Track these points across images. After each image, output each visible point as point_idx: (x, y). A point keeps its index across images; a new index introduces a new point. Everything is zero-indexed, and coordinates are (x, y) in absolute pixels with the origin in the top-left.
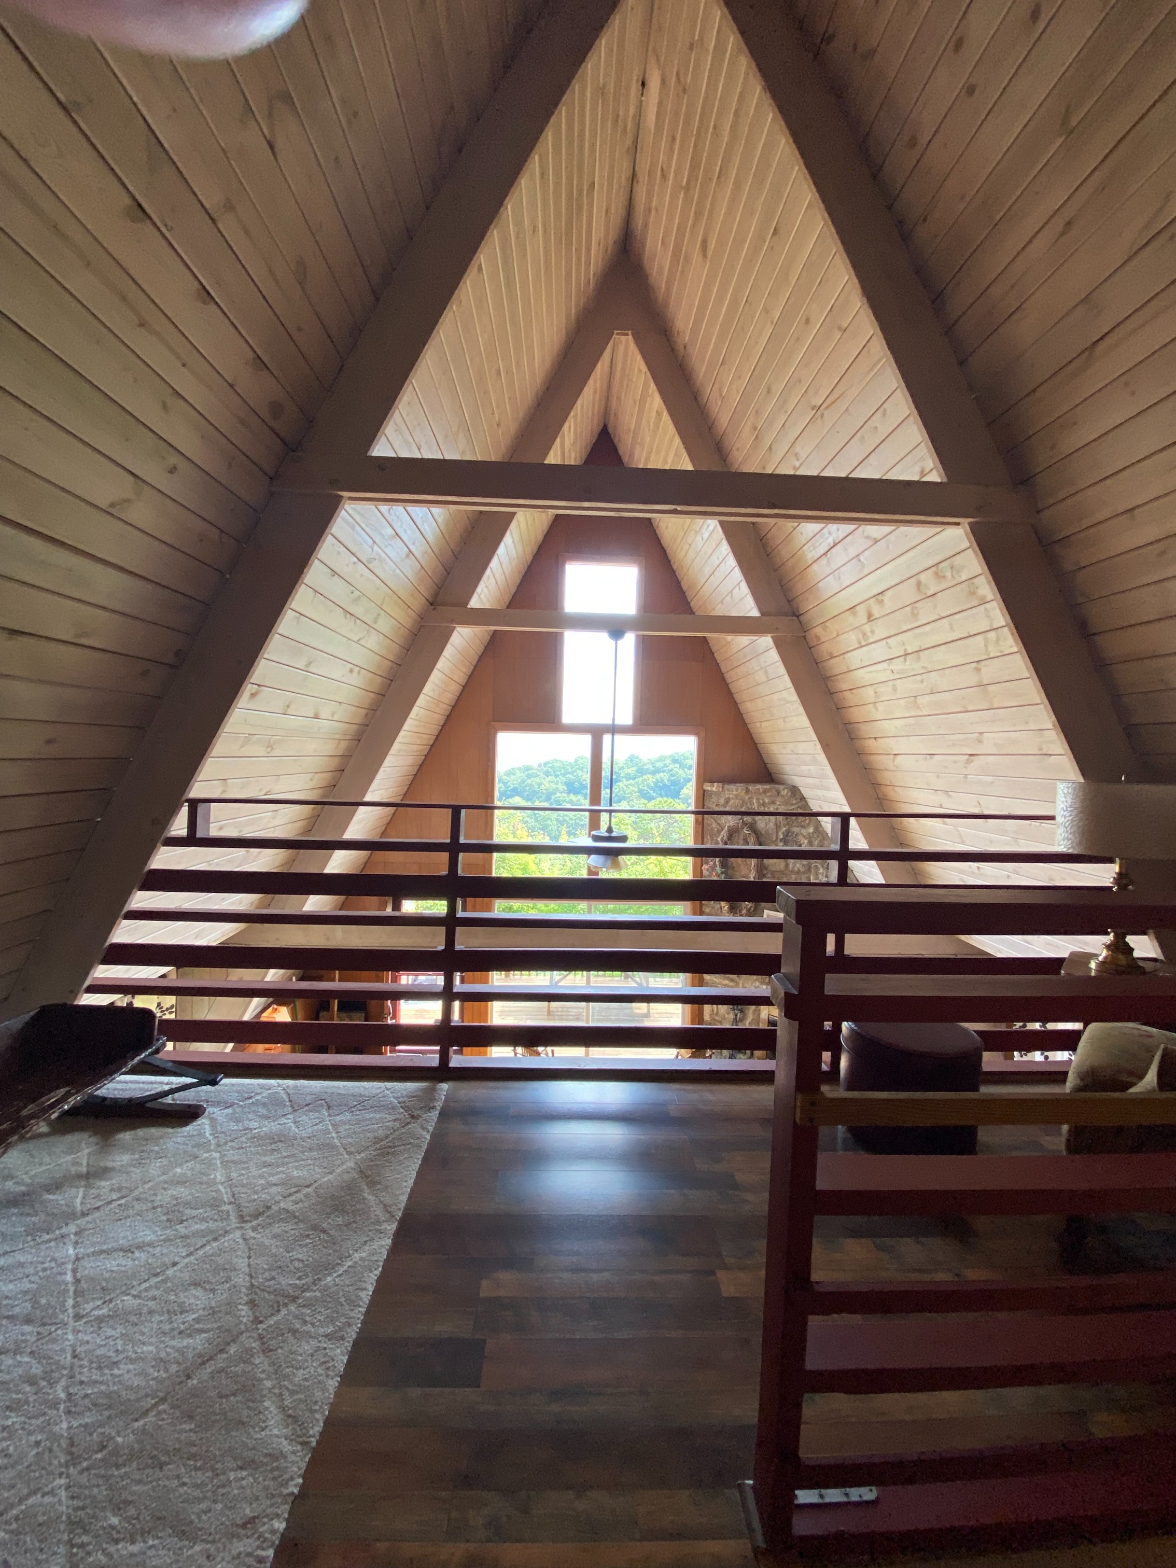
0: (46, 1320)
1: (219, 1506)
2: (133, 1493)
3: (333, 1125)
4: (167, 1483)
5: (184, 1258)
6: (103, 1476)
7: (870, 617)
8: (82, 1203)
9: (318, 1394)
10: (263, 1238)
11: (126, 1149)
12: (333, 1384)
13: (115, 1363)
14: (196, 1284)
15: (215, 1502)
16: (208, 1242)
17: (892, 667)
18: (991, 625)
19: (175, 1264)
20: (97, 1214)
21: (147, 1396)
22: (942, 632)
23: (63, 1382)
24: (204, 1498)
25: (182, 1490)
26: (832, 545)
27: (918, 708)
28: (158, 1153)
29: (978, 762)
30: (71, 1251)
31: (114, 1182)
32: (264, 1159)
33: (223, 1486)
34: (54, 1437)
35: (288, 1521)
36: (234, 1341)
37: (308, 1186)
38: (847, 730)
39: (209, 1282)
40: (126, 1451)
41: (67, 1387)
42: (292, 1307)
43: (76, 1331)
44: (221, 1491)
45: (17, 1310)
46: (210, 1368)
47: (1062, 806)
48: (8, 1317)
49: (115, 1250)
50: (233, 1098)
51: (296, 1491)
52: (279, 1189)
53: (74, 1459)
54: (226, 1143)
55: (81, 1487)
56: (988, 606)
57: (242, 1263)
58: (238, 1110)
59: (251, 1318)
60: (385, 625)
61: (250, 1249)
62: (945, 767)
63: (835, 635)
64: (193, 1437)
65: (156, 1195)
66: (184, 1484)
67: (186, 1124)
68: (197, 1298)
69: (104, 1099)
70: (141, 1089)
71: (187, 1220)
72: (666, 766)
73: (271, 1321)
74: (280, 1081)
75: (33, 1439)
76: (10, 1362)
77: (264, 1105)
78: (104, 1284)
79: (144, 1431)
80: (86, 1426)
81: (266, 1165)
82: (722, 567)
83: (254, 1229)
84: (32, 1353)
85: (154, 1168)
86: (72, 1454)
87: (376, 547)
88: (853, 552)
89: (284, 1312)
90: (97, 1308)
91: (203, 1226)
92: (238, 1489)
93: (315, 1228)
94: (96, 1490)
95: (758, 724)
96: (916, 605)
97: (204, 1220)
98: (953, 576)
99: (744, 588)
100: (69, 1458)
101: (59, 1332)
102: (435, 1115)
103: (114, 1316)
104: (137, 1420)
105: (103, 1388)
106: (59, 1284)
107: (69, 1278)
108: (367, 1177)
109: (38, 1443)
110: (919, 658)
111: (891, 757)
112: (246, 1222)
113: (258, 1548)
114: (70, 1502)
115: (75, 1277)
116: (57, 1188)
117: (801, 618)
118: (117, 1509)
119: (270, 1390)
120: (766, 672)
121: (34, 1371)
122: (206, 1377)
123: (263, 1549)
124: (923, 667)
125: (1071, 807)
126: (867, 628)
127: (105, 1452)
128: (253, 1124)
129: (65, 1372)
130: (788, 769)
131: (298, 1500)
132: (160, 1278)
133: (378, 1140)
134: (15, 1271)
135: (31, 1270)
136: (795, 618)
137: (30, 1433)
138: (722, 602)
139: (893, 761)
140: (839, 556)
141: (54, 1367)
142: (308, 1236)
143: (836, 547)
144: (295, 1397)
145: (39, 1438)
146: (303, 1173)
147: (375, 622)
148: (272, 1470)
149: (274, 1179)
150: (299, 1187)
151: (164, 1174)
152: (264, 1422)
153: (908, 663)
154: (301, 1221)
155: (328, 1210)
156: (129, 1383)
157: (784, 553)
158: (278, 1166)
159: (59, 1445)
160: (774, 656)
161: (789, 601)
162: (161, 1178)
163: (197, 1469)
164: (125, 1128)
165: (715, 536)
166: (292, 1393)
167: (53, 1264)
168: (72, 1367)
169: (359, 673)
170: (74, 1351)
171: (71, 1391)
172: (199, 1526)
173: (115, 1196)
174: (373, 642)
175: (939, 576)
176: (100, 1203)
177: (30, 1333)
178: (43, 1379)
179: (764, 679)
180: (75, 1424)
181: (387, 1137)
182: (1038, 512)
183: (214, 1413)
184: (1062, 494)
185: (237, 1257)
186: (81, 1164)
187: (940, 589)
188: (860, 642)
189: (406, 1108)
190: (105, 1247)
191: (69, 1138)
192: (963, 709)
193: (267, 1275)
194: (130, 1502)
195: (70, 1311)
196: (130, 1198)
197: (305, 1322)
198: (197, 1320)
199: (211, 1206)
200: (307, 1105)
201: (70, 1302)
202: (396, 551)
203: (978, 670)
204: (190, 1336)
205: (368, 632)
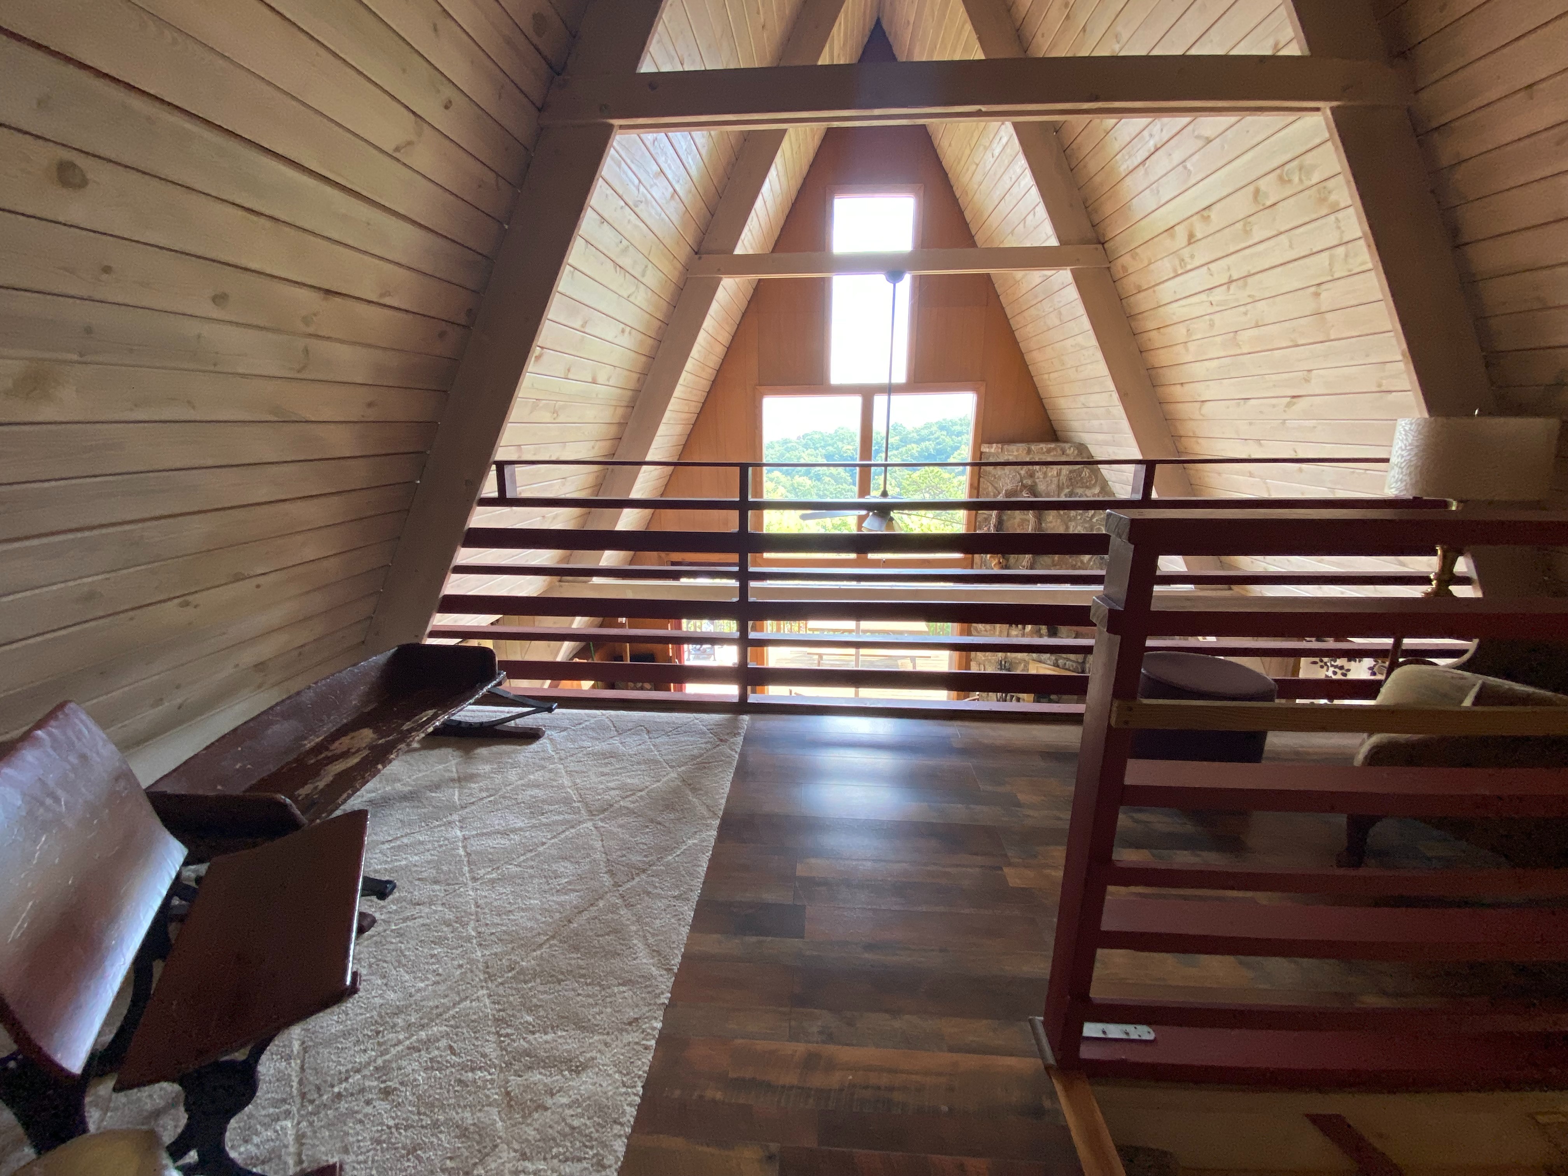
0: (450, 881)
1: (609, 1010)
2: (539, 1000)
3: (654, 746)
4: (566, 993)
5: (550, 839)
6: (515, 989)
7: (1191, 239)
8: (459, 799)
9: (674, 937)
10: (611, 826)
11: (487, 761)
12: (685, 930)
13: (510, 911)
14: (564, 858)
15: (606, 1007)
16: (567, 829)
17: (1211, 299)
18: (1341, 238)
19: (543, 844)
20: (473, 807)
21: (539, 934)
22: (1280, 251)
23: (472, 924)
24: (596, 1004)
25: (579, 998)
26: (1153, 150)
27: (1238, 345)
28: (512, 764)
29: (1302, 404)
30: (459, 833)
31: (481, 784)
32: (600, 770)
33: (610, 996)
34: (471, 961)
35: (662, 1022)
36: (601, 898)
37: (640, 791)
38: (1150, 376)
39: (573, 857)
40: (531, 972)
41: (476, 927)
42: (643, 876)
43: (476, 890)
44: (608, 1000)
45: (425, 875)
46: (586, 915)
47: (1400, 444)
48: (419, 879)
49: (495, 833)
50: (566, 723)
51: (666, 1002)
52: (617, 792)
53: (491, 977)
54: (566, 758)
55: (500, 996)
56: (1340, 215)
57: (598, 845)
58: (571, 733)
59: (612, 883)
60: (652, 279)
61: (602, 835)
62: (1261, 412)
63: (1146, 263)
64: (581, 962)
65: (517, 794)
66: (579, 995)
67: (530, 743)
68: (566, 868)
69: (460, 722)
70: (487, 716)
71: (546, 813)
72: (932, 433)
73: (628, 885)
74: (604, 712)
75: (456, 963)
76: (427, 910)
77: (593, 729)
78: (490, 856)
79: (541, 958)
80: (496, 954)
81: (603, 774)
82: (1015, 190)
83: (602, 820)
84: (443, 904)
85: (512, 775)
86: (488, 973)
87: (642, 188)
88: (1177, 157)
89: (637, 879)
90: (488, 873)
91: (561, 817)
92: (622, 999)
93: (652, 821)
94: (511, 998)
95: (1046, 376)
96: (1250, 219)
97: (560, 813)
98: (1301, 180)
99: (1041, 211)
100: (487, 976)
101: (462, 889)
102: (740, 740)
103: (502, 879)
104: (534, 951)
105: (504, 928)
106: (453, 856)
107: (461, 852)
108: (690, 785)
109: (461, 966)
110: (1246, 285)
111: (1197, 405)
112: (594, 815)
113: (643, 1039)
114: (492, 1006)
115: (466, 851)
116: (437, 788)
117: (1106, 245)
118: (529, 1010)
119: (636, 932)
120: (1060, 313)
121: (447, 916)
122: (583, 922)
123: (647, 1040)
124: (1249, 296)
125: (1410, 445)
126: (1186, 253)
127: (513, 972)
128: (586, 744)
129: (473, 917)
130: (1076, 425)
131: (668, 1008)
132: (533, 854)
133: (694, 757)
134: (418, 847)
135: (430, 846)
136: (1100, 246)
137: (453, 959)
138: (1012, 233)
139: (1200, 408)
140: (1161, 164)
141: (463, 914)
142: (647, 827)
143: (1157, 153)
144: (656, 938)
145: (461, 962)
146: (636, 781)
147: (643, 276)
148: (646, 987)
149: (611, 785)
150: (634, 791)
151: (520, 779)
152: (635, 954)
153: (1231, 292)
154: (639, 816)
155: (661, 808)
156: (524, 925)
157: (1093, 166)
158: (614, 775)
159: (477, 968)
160: (1072, 293)
161: (1093, 226)
162: (519, 782)
163: (587, 984)
164: (482, 745)
165: (1008, 151)
166: (653, 935)
167: (446, 842)
168: (477, 913)
169: (630, 333)
170: (476, 903)
171: (479, 930)
172: (595, 1022)
173: (484, 794)
174: (642, 298)
175: (1283, 181)
176: (474, 800)
177: (440, 890)
178: (456, 922)
179: (1057, 322)
180: (487, 953)
181: (701, 755)
182: (1416, 92)
183: (594, 947)
184: (1449, 67)
185: (592, 839)
186: (452, 772)
187: (1283, 197)
188: (1175, 270)
189: (715, 734)
190: (485, 831)
191: (436, 752)
192: (1291, 344)
193: (619, 853)
194: (540, 1006)
195: (467, 875)
196: (497, 796)
197: (656, 887)
198: (568, 883)
199: (563, 803)
200: (630, 730)
201: (466, 869)
202: (660, 191)
203: (1317, 295)
204: (566, 894)
205: (637, 287)
